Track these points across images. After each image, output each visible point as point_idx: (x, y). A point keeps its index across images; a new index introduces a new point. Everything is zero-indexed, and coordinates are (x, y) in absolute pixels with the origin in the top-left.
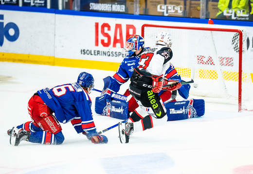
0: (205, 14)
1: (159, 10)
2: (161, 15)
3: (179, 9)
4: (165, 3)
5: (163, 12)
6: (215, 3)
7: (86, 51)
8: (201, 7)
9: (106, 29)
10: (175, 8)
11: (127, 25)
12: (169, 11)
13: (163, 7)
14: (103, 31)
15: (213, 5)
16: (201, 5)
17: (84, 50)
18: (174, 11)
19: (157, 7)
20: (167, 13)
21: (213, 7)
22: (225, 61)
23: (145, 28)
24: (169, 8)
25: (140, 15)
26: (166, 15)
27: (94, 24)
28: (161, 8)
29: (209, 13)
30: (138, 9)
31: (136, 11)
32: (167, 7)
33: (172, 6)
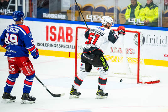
0: (117, 21)
1: (87, 18)
2: (88, 21)
3: (100, 17)
4: (92, 14)
5: (90, 20)
6: (123, 14)
7: (40, 44)
8: (114, 17)
9: (53, 30)
10: (98, 17)
11: (67, 27)
12: (94, 19)
13: (90, 16)
14: (51, 31)
15: (122, 16)
16: (114, 15)
17: (39, 43)
18: (97, 19)
19: (86, 16)
20: (93, 20)
21: (122, 17)
22: (129, 51)
23: (78, 29)
24: (94, 17)
25: (75, 21)
26: (92, 21)
27: (46, 27)
28: (88, 17)
29: (119, 20)
30: (74, 18)
31: (73, 18)
32: (93, 16)
33: (96, 16)
